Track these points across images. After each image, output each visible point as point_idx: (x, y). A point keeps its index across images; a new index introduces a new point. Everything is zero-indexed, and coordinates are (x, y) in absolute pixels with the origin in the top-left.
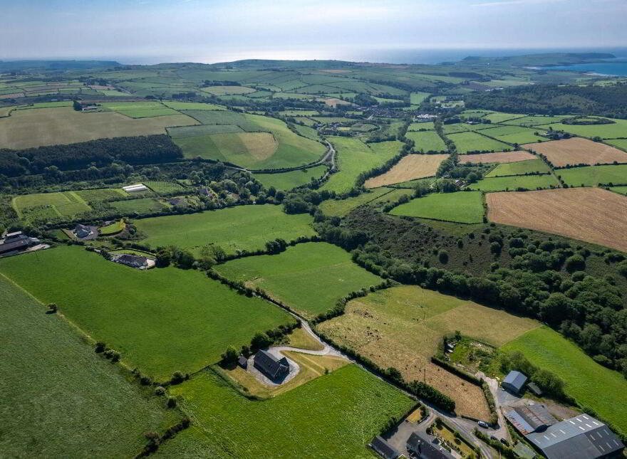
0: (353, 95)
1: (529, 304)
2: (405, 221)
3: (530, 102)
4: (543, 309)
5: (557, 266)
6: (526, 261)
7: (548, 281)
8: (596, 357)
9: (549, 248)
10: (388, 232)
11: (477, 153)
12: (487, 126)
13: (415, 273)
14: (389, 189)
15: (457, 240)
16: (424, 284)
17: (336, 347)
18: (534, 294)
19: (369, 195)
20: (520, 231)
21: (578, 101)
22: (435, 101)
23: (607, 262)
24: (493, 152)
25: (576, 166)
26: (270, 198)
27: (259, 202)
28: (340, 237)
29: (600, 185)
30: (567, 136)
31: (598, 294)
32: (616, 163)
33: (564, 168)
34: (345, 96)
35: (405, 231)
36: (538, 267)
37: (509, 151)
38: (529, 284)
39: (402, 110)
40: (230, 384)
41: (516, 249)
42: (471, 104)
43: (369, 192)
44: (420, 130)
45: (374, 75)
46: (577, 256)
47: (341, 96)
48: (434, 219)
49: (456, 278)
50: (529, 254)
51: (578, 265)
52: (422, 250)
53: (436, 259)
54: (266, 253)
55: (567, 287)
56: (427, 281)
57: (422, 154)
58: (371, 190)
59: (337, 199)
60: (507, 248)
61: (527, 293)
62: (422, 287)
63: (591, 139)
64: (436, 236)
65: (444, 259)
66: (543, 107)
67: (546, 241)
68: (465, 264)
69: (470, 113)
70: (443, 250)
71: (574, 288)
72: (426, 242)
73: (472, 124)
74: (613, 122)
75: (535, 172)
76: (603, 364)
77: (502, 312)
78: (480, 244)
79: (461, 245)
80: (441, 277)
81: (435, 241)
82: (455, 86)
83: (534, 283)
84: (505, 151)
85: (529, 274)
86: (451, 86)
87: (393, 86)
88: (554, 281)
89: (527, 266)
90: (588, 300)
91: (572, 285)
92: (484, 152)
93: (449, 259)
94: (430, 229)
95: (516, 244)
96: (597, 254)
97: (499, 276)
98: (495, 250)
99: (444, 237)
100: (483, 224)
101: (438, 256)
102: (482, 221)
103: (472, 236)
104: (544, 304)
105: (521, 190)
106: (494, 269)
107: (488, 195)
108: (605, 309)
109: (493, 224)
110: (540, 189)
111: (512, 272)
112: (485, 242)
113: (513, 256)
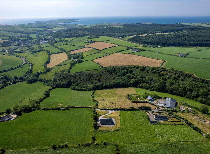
0: (7, 38)
1: (128, 84)
2: (79, 74)
3: (73, 34)
4: (132, 84)
5: (127, 73)
6: (120, 74)
7: (128, 77)
8: (149, 89)
9: (123, 69)
10: (76, 78)
11: (73, 50)
12: (67, 42)
13: (95, 86)
14: (59, 67)
15: (99, 74)
16: (99, 89)
17: (111, 110)
18: (127, 81)
19: (53, 70)
20: (113, 67)
21: (86, 32)
22: (41, 37)
23: (136, 69)
24: (78, 49)
25: (105, 49)
26: (17, 80)
27: (13, 83)
28: (62, 84)
29: (116, 52)
30: (94, 42)
31: (140, 76)
32: (113, 47)
33: (102, 50)
34: (4, 38)
35: (81, 76)
36: (124, 74)
37: (82, 48)
38: (125, 79)
39: (32, 41)
40: (107, 131)
41: (116, 72)
42: (55, 36)
43: (52, 69)
44: (46, 47)
45: (10, 29)
46: (130, 69)
47: (2, 38)
48: (88, 70)
49: (108, 84)
50: (119, 72)
51: (131, 72)
52: (91, 80)
53: (97, 81)
54: (47, 97)
55: (133, 77)
56: (100, 88)
57: (56, 54)
58: (52, 68)
59: (44, 74)
60: (113, 73)
61: (126, 81)
62: (100, 90)
63: (101, 42)
64: (93, 75)
65: (99, 80)
66: (78, 35)
67: (121, 68)
68: (106, 80)
69: (58, 39)
70: (98, 78)
71: (135, 77)
72: (91, 77)
73: (62, 42)
74: (100, 37)
75: (97, 52)
76: (151, 90)
77: (123, 88)
78: (106, 73)
79: (101, 75)
80: (103, 85)
81: (93, 76)
82: (42, 31)
83: (126, 78)
84: (81, 48)
85: (123, 77)
86: (41, 31)
87: (20, 33)
88: (129, 77)
89: (121, 75)
90: (139, 78)
91: (134, 76)
92: (75, 50)
93: (101, 80)
94: (89, 73)
95: (115, 71)
96: (133, 68)
97: (117, 80)
98: (111, 74)
99: (95, 75)
100: (102, 68)
101: (97, 80)
102: (101, 67)
103: (102, 72)
104: (131, 83)
105: (100, 57)
106: (114, 79)
107: (93, 60)
108: (144, 79)
109: (105, 67)
110: (104, 56)
111: (119, 78)
112: (107, 72)
113: (116, 74)
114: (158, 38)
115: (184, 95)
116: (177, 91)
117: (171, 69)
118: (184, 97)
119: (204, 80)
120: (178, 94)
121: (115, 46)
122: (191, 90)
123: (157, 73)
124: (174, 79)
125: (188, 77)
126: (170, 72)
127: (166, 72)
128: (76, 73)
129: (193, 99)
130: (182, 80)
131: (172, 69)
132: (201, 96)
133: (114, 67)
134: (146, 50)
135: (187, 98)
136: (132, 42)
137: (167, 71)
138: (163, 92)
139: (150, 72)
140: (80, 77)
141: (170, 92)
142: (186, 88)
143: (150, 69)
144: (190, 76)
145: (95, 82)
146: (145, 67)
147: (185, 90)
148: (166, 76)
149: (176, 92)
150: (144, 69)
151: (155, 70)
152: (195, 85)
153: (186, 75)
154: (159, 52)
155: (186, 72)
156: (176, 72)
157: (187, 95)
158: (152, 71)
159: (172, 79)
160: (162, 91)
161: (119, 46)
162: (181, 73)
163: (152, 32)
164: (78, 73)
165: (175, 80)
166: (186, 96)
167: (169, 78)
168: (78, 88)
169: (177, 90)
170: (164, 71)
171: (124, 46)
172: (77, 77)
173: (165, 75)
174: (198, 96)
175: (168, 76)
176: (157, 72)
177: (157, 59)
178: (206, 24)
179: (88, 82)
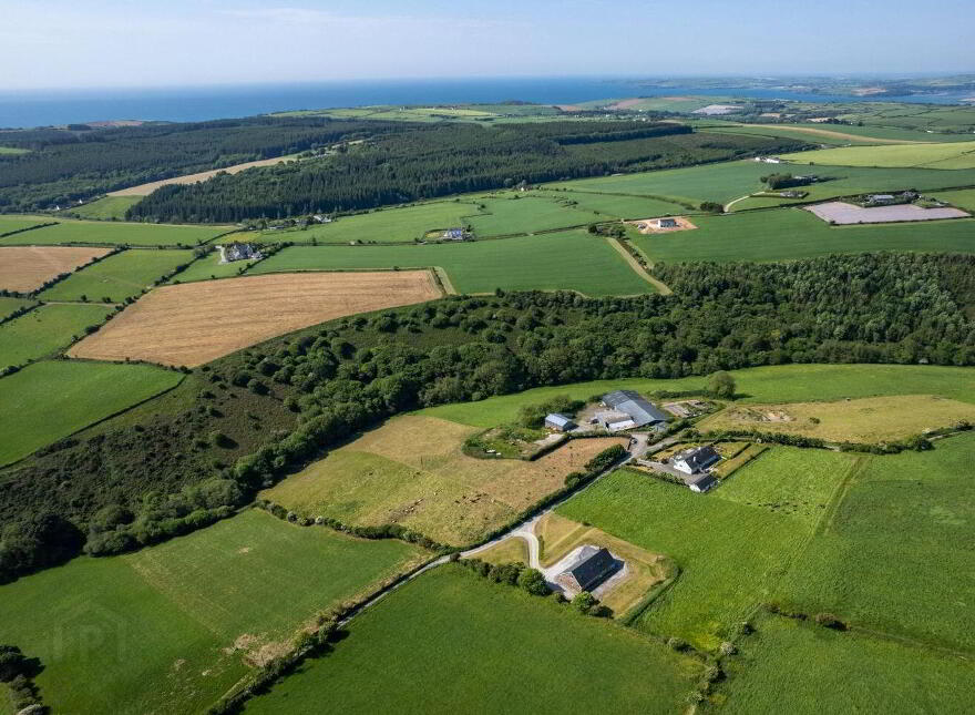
1: (373, 407)
5: (335, 360)
6: (311, 375)
7: (354, 376)
9: (301, 350)
10: (68, 486)
13: (239, 480)
15: (202, 412)
16: (266, 483)
18: (363, 399)
20: (248, 353)
23: (362, 333)
25: (56, 281)
29: (157, 284)
31: (402, 356)
32: (96, 260)
33: (42, 290)
35: (98, 462)
36: (330, 372)
38: (348, 391)
41: (280, 373)
46: (334, 342)
48: (114, 415)
49: (290, 443)
50: (298, 368)
51: (347, 350)
52: (180, 458)
53: (218, 452)
56: (266, 476)
60: (269, 381)
61: (357, 399)
62: (271, 487)
64: (166, 429)
65: (227, 443)
67: (289, 348)
68: (257, 427)
70: (211, 437)
71: (380, 366)
72: (167, 445)
75: (18, 309)
77: (367, 434)
78: (233, 396)
79: (217, 414)
80: (274, 457)
83: (350, 387)
85: (330, 384)
88: (357, 374)
89: (318, 379)
90: (404, 366)
91: (375, 366)
93: (232, 438)
94: (139, 429)
95: (270, 369)
96: (341, 333)
97: (315, 407)
98: (261, 390)
99: (178, 423)
100: (190, 376)
101: (214, 446)
102: (180, 376)
103: (209, 396)
104: (386, 397)
105: (92, 330)
106: (295, 408)
107: (69, 353)
108: (422, 363)
109: (206, 369)
110: (109, 318)
111: (316, 394)
112: (235, 390)
113: (287, 381)
114: (282, 183)
115: (596, 373)
116: (570, 365)
117: (493, 294)
118: (598, 378)
119: (619, 303)
120: (579, 375)
121: (109, 256)
122: (609, 350)
123: (456, 325)
124: (531, 329)
125: (566, 308)
126: (496, 306)
127: (486, 312)
128: (40, 455)
129: (629, 376)
130: (557, 322)
131: (500, 293)
132: (646, 356)
133: (254, 353)
134: (292, 244)
135: (609, 378)
136: (162, 220)
137: (484, 304)
138: (526, 388)
139: (423, 327)
140: (95, 470)
141: (547, 379)
142: (592, 345)
143: (415, 315)
144: (572, 301)
145: (208, 459)
146: (390, 313)
147: (594, 353)
148: (495, 324)
149: (568, 370)
150: (391, 323)
151: (439, 316)
152: (607, 324)
153: (558, 301)
154: (360, 242)
155: (552, 291)
156: (520, 300)
157: (606, 369)
158: (433, 321)
159: (523, 328)
160: (520, 386)
161: (124, 249)
162: (536, 299)
163: (214, 162)
164: (52, 449)
165: (536, 329)
166: (604, 375)
167: (509, 329)
168: (155, 527)
169: (569, 362)
170: (473, 306)
171: (161, 248)
172: (67, 478)
173: (487, 322)
174: (637, 360)
175: (504, 324)
176: (453, 319)
177: (396, 270)
178: (376, 111)
179: (170, 474)
